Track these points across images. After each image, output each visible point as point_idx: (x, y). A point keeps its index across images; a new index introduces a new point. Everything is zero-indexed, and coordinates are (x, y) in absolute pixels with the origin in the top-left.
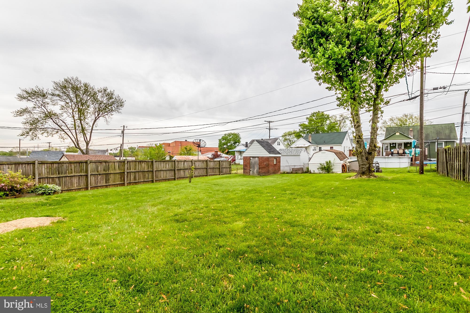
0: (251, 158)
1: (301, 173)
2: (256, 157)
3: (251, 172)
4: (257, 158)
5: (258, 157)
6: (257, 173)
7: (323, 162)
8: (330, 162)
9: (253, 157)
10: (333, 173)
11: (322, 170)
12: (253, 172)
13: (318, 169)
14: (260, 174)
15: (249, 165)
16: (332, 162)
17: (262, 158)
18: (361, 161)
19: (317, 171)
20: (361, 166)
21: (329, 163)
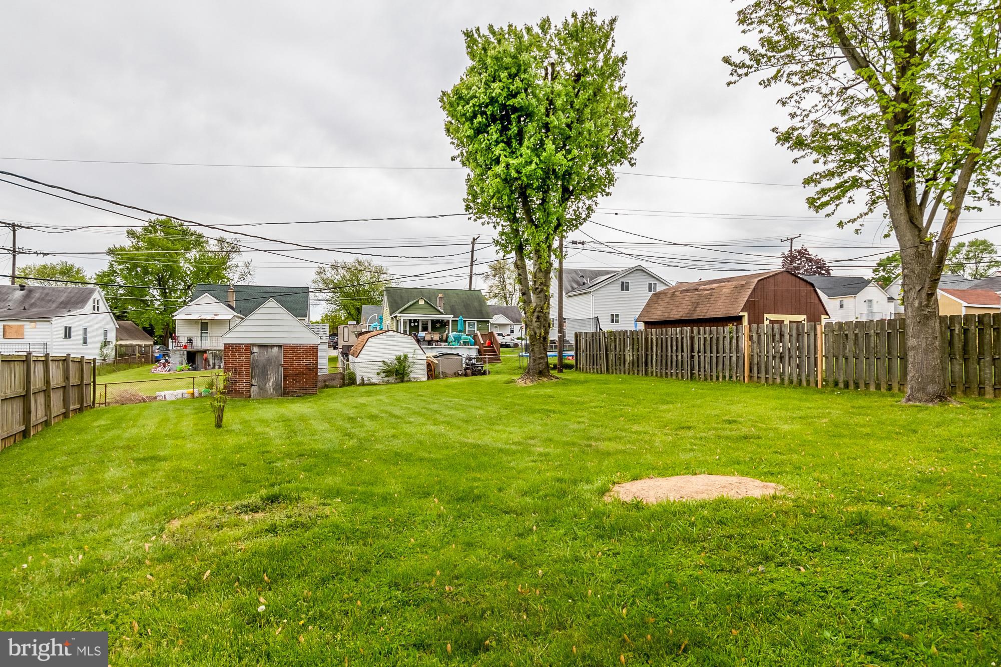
0: (255, 350)
1: (340, 387)
2: (272, 346)
3: (253, 389)
4: (275, 349)
5: (280, 346)
6: (276, 389)
7: (391, 357)
8: (406, 357)
9: (260, 346)
10: (409, 381)
11: (386, 376)
12: (262, 389)
13: (378, 374)
14: (284, 392)
15: (247, 370)
16: (410, 357)
17: (295, 347)
18: (538, 353)
19: (376, 379)
20: (538, 361)
21: (402, 361)
